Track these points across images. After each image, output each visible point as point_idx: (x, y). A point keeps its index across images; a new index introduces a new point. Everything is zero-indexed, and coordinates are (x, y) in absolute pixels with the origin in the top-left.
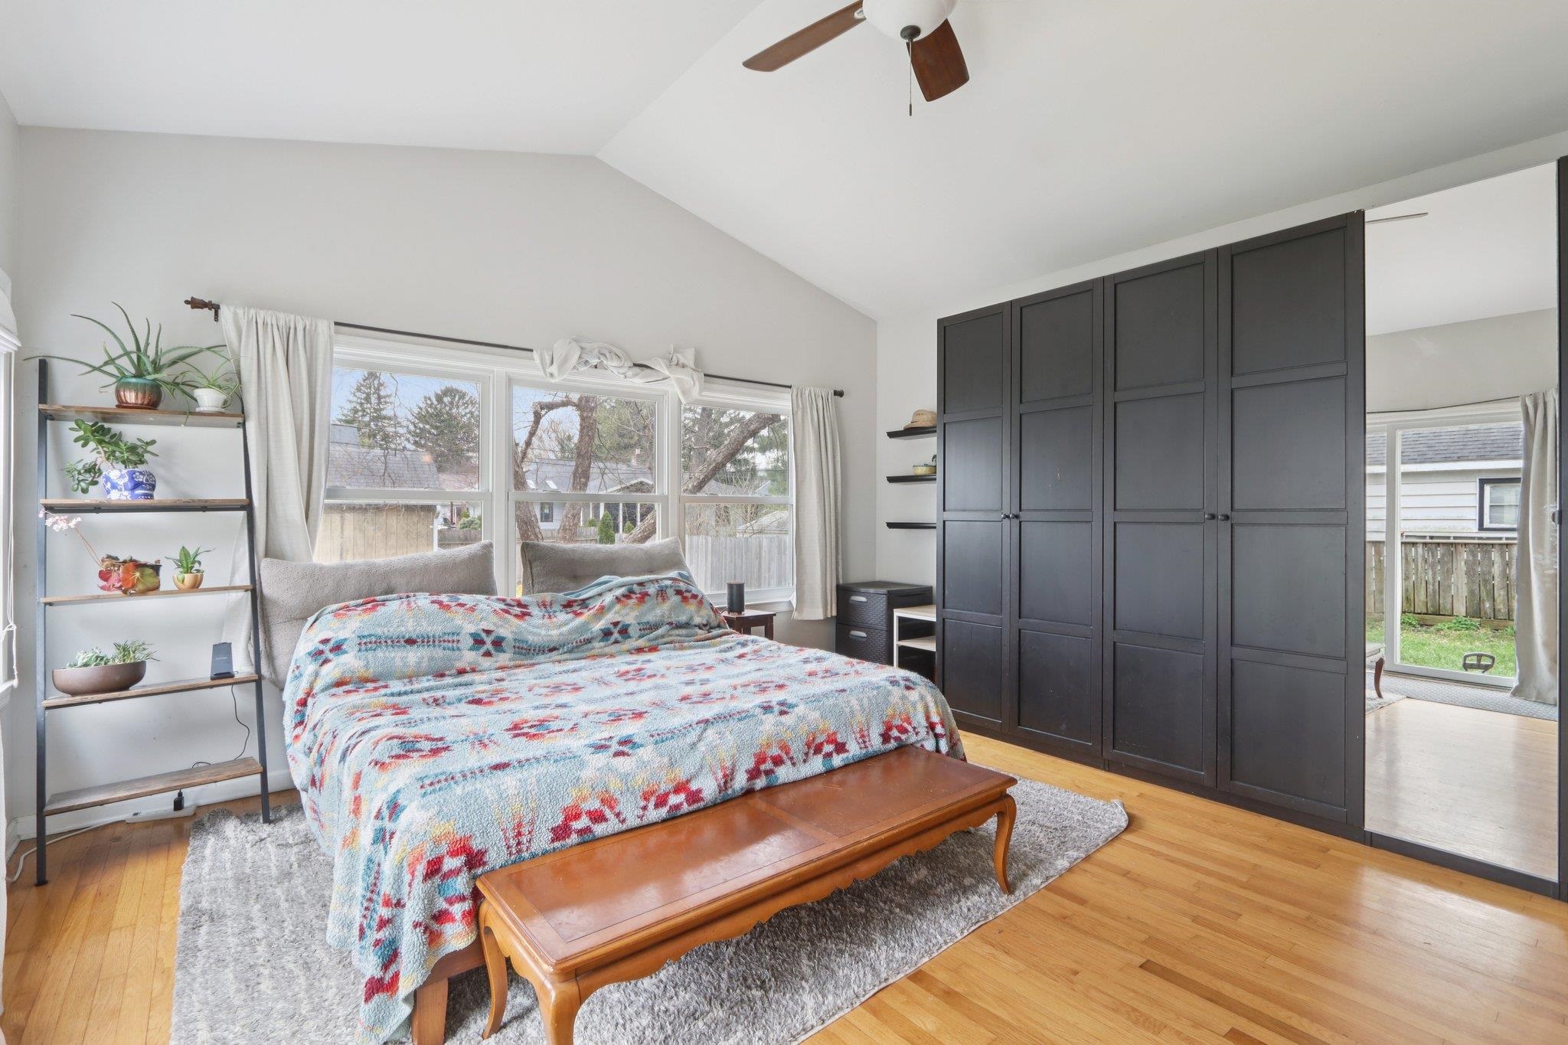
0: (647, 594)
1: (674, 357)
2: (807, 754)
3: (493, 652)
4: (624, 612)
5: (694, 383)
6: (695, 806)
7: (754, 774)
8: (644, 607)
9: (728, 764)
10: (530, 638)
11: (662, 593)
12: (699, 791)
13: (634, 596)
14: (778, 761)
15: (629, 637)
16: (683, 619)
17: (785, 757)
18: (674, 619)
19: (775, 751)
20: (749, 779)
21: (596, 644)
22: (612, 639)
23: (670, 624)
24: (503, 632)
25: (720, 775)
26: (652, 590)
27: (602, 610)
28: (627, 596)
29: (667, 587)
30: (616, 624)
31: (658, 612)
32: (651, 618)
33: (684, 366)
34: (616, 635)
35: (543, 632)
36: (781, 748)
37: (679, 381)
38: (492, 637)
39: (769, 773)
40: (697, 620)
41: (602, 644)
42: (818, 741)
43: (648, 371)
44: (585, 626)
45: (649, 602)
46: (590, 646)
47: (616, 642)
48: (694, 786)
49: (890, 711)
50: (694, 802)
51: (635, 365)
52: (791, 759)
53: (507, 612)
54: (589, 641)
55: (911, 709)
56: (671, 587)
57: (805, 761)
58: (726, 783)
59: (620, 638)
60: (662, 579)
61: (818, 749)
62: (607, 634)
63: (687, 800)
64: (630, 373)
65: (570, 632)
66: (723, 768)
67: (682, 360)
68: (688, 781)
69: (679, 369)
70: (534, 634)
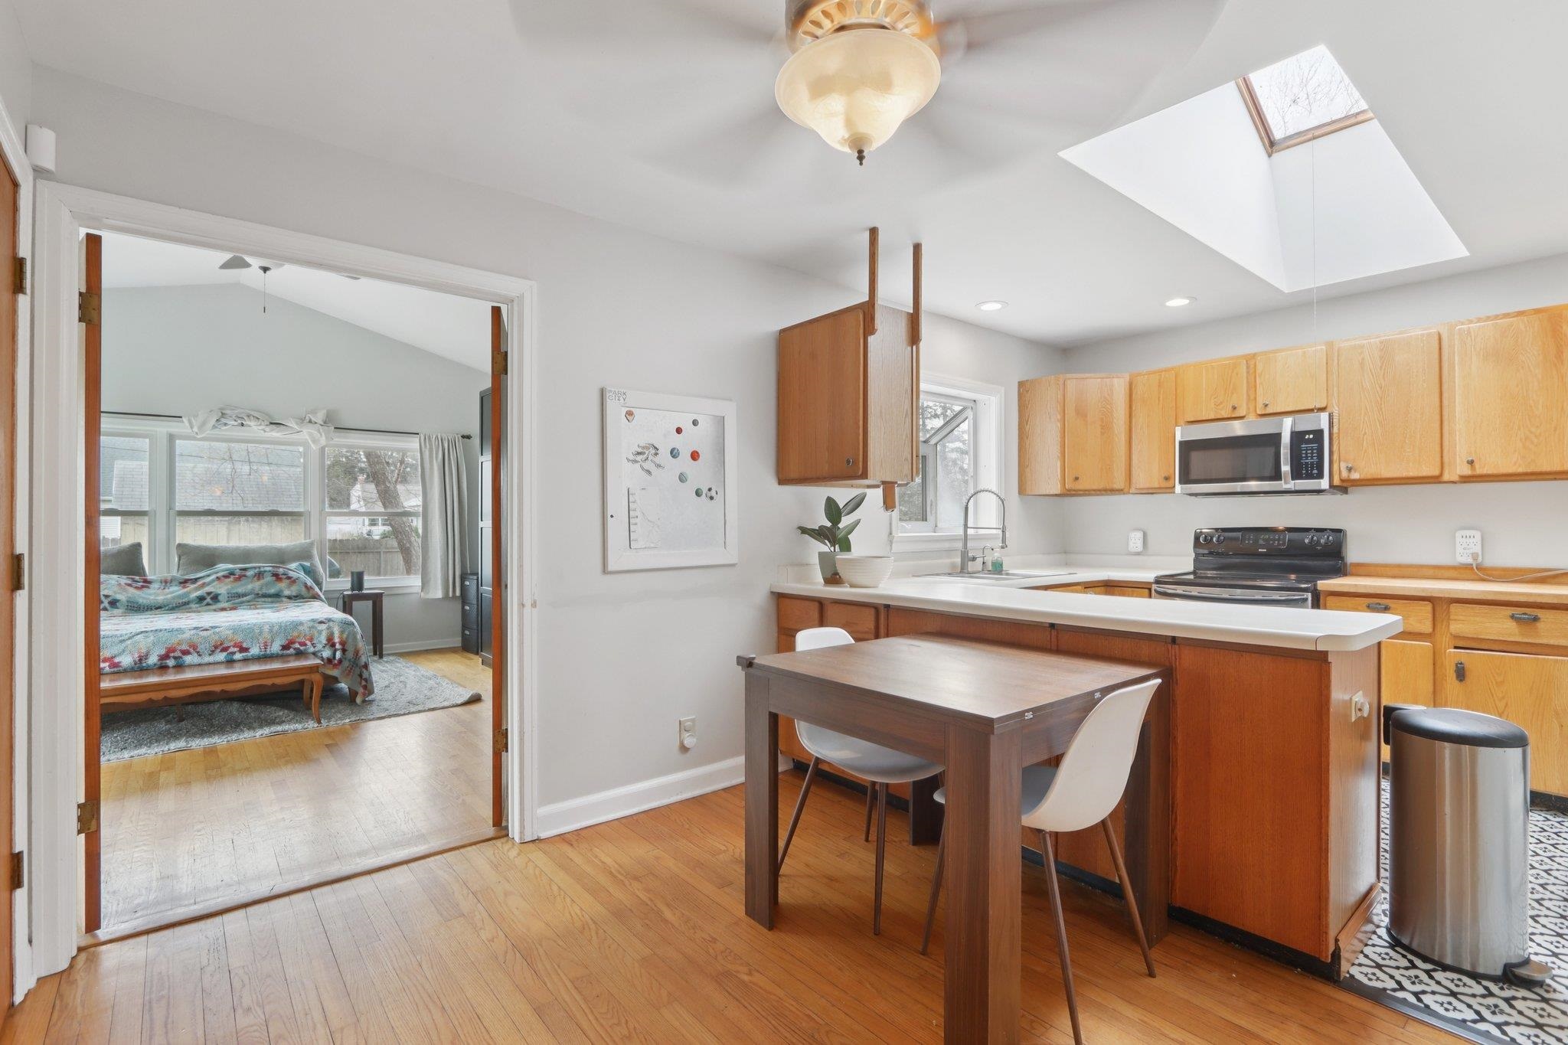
0: (245, 576)
1: (307, 418)
2: (213, 651)
3: (108, 608)
4: (218, 586)
5: (321, 435)
6: (116, 669)
7: (165, 657)
8: (239, 583)
9: (144, 651)
10: (141, 601)
11: (259, 575)
12: (119, 663)
13: (232, 577)
14: (186, 653)
15: (219, 601)
16: (272, 591)
17: (191, 650)
18: (264, 591)
19: (184, 647)
20: (159, 660)
21: (193, 606)
22: (205, 602)
23: (258, 594)
24: (118, 597)
25: (136, 655)
26: (250, 573)
27: (203, 585)
28: (226, 577)
29: (265, 571)
30: (209, 594)
31: (250, 587)
32: (240, 590)
33: (316, 423)
34: (208, 600)
35: (152, 598)
36: (190, 646)
37: (310, 434)
38: (109, 599)
39: (175, 658)
40: (287, 593)
41: (197, 605)
42: (225, 645)
43: (282, 427)
44: (187, 594)
45: (244, 581)
46: (188, 606)
47: (208, 604)
48: (117, 660)
49: (295, 634)
50: (114, 667)
51: (271, 423)
52: (198, 652)
53: (130, 585)
54: (188, 603)
55: (316, 634)
56: (270, 571)
57: (210, 655)
58: (140, 660)
59: (211, 602)
60: (264, 567)
61: (225, 650)
62: (201, 599)
63: (109, 666)
64: (267, 429)
65: (174, 598)
66: (139, 652)
67: (313, 419)
68: (112, 658)
69: (310, 425)
70: (144, 598)
